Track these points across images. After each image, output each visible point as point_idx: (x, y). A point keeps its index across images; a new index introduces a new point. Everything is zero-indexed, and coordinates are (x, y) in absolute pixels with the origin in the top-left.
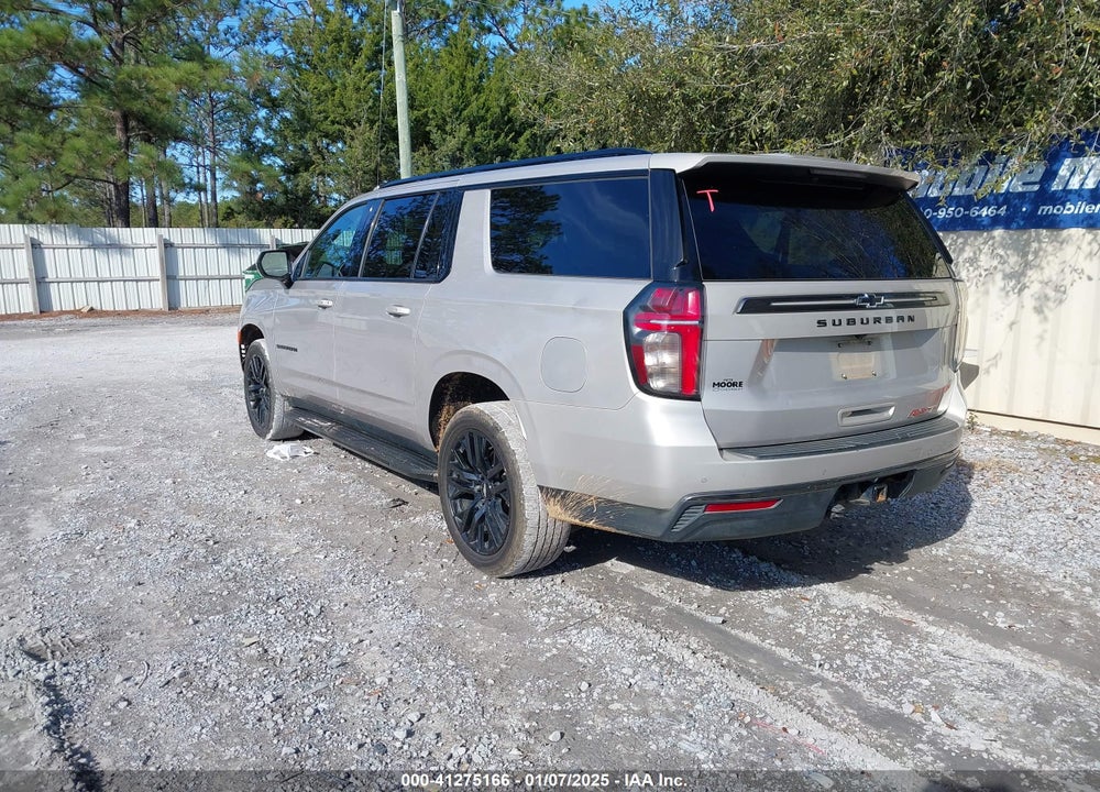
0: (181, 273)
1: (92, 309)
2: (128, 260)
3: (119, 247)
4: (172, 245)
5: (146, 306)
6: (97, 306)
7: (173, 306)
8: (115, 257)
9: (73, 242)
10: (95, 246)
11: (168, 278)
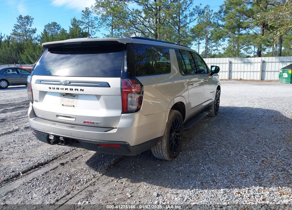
0: (267, 70)
1: (241, 79)
2: (252, 66)
3: (250, 63)
4: (265, 62)
5: (255, 79)
6: (242, 78)
7: (262, 79)
8: (249, 65)
9: (240, 62)
10: (244, 63)
11: (262, 71)
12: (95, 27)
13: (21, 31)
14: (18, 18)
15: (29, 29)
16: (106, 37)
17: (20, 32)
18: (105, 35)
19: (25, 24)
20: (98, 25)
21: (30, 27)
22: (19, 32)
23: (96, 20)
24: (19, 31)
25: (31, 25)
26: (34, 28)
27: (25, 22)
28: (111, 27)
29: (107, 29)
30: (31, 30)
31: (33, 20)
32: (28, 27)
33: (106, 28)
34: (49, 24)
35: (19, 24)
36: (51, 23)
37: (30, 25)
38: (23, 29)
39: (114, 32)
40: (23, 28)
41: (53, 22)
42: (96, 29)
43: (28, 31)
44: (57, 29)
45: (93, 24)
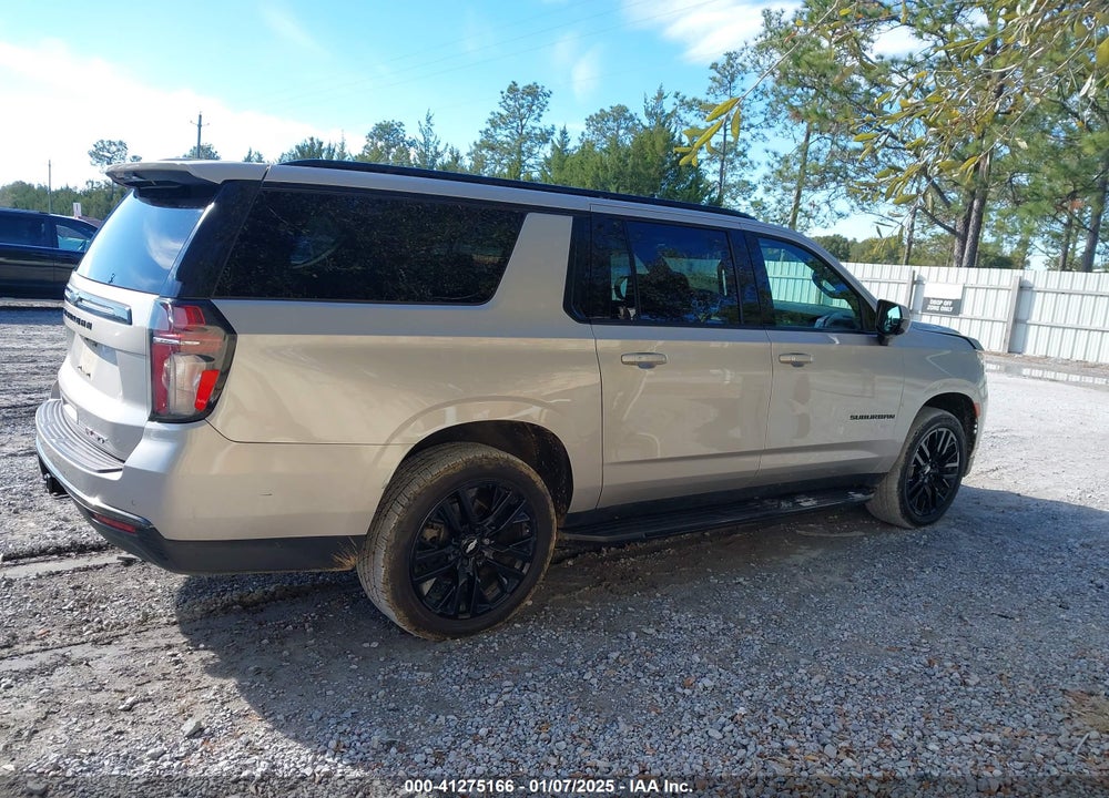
12: (751, 126)
13: (507, 136)
14: (506, 93)
15: (534, 128)
16: (778, 162)
17: (504, 139)
18: (775, 154)
19: (522, 111)
20: (763, 117)
21: (535, 124)
22: (499, 138)
23: (760, 97)
24: (502, 135)
25: (540, 116)
26: (549, 127)
27: (522, 106)
28: (804, 126)
29: (786, 133)
30: (538, 131)
31: (548, 99)
32: (530, 123)
33: (786, 127)
34: (602, 110)
35: (504, 113)
36: (608, 110)
37: (536, 116)
38: (513, 128)
39: (813, 147)
40: (515, 125)
41: (615, 105)
42: (753, 131)
43: (529, 136)
44: (627, 128)
45: (746, 114)
